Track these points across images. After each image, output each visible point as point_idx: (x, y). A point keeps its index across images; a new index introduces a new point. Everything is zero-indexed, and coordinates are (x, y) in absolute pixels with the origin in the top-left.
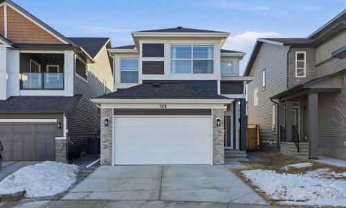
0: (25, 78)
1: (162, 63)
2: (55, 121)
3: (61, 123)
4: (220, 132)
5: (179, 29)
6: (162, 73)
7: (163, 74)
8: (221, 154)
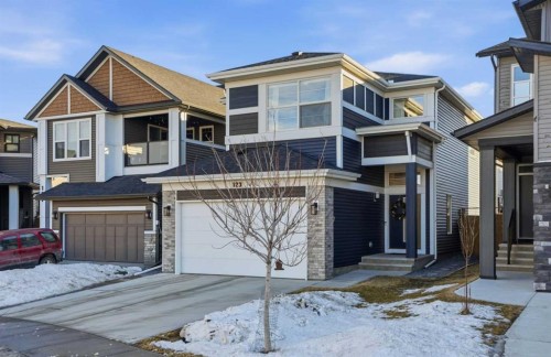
0: (135, 150)
1: (255, 116)
2: (143, 208)
3: (149, 212)
4: (317, 225)
5: (295, 56)
6: (255, 130)
7: (257, 132)
8: (319, 262)
